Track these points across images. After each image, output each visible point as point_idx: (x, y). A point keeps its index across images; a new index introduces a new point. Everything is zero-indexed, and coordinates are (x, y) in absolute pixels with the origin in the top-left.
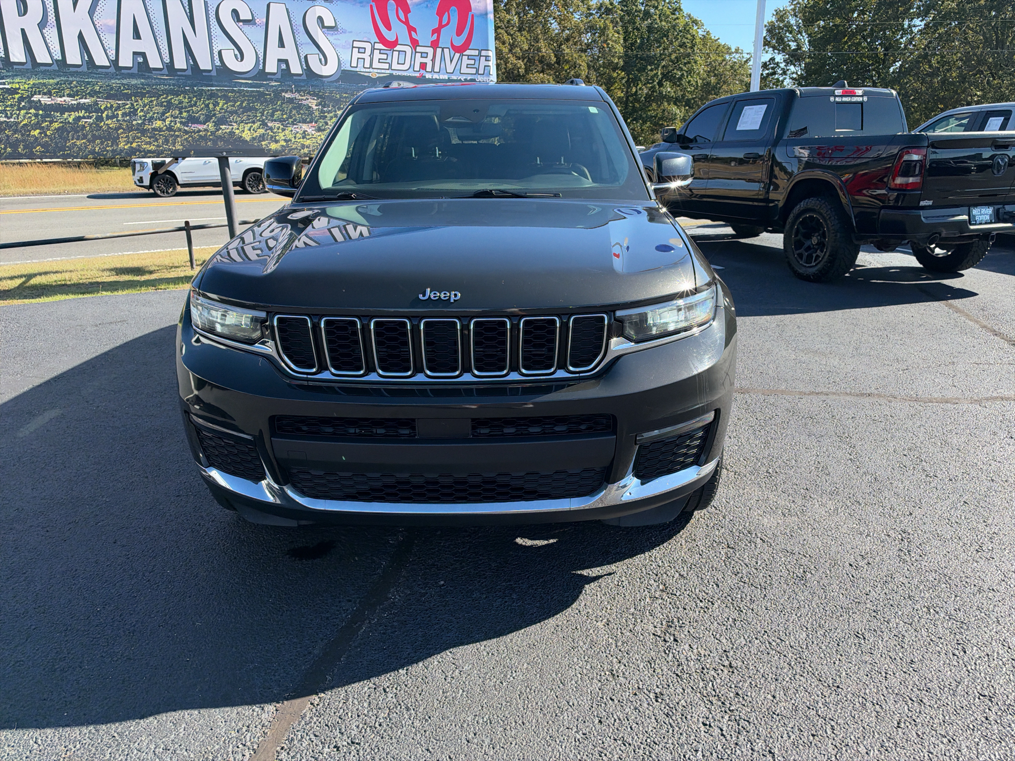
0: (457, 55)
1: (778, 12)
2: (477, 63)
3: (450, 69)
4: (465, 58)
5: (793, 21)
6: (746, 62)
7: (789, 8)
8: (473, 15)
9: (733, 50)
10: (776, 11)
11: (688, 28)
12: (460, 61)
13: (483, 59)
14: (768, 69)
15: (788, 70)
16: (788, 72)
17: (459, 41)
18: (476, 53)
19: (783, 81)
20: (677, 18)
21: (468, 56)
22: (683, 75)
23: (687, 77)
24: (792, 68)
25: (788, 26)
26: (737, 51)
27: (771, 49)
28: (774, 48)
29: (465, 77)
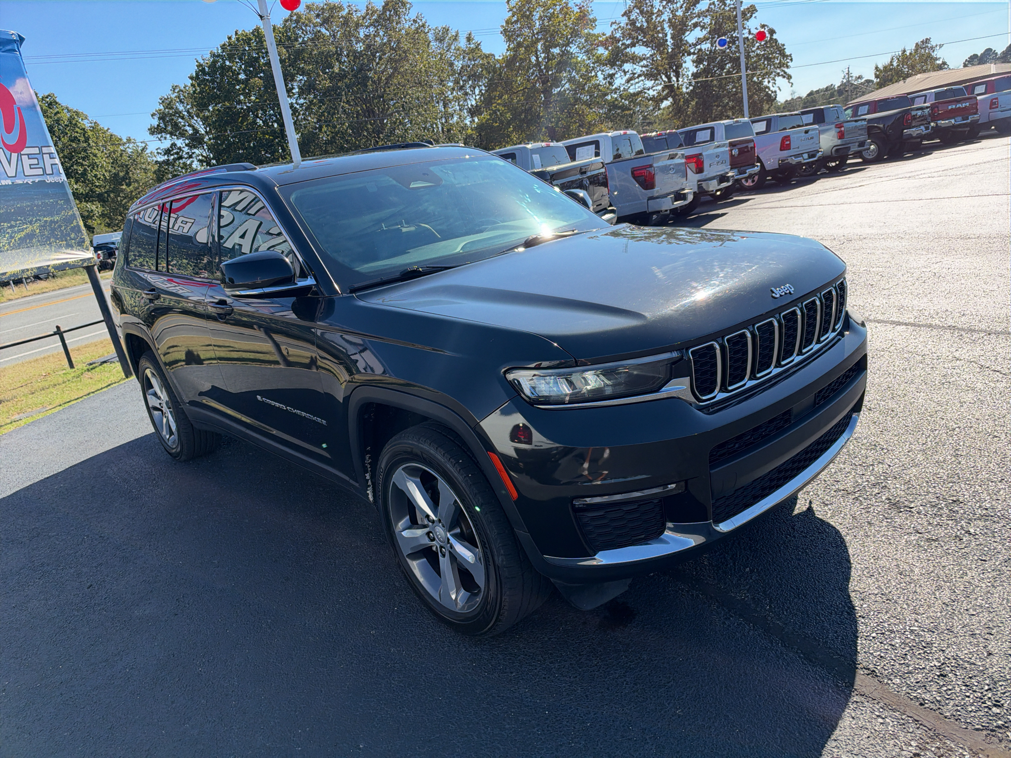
0: (14, 155)
1: (163, 101)
2: (41, 162)
3: (11, 172)
4: (25, 158)
5: (181, 108)
6: (143, 149)
7: (173, 96)
8: (19, 108)
9: (125, 141)
10: (161, 99)
11: (74, 122)
12: (20, 162)
13: (46, 157)
14: (172, 155)
15: (193, 153)
16: (194, 156)
17: (12, 139)
18: (36, 151)
19: (191, 165)
20: (58, 113)
21: (28, 155)
22: (85, 170)
23: (92, 171)
24: (197, 151)
25: (178, 113)
26: (129, 140)
27: (168, 136)
28: (171, 134)
29: (32, 180)
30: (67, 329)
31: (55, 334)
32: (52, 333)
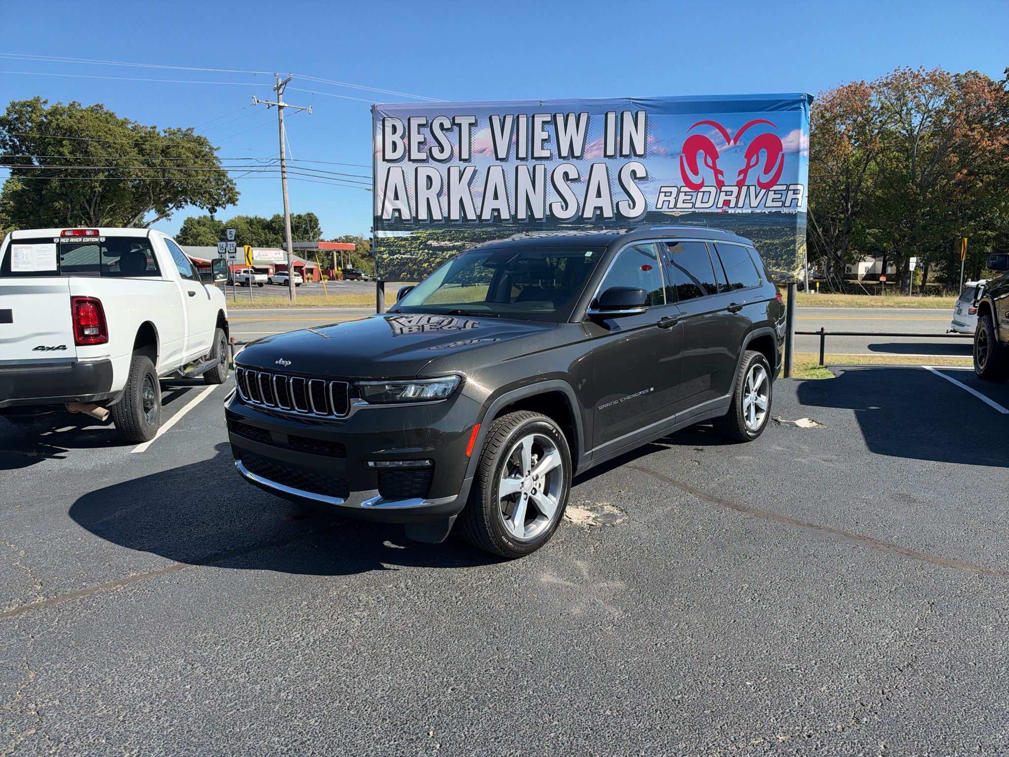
0: (763, 191)
2: (784, 196)
3: (754, 204)
4: (771, 193)
8: (783, 155)
12: (765, 196)
13: (791, 193)
17: (767, 178)
21: (775, 191)
29: (769, 211)
30: (829, 332)
31: (817, 333)
32: (815, 332)
